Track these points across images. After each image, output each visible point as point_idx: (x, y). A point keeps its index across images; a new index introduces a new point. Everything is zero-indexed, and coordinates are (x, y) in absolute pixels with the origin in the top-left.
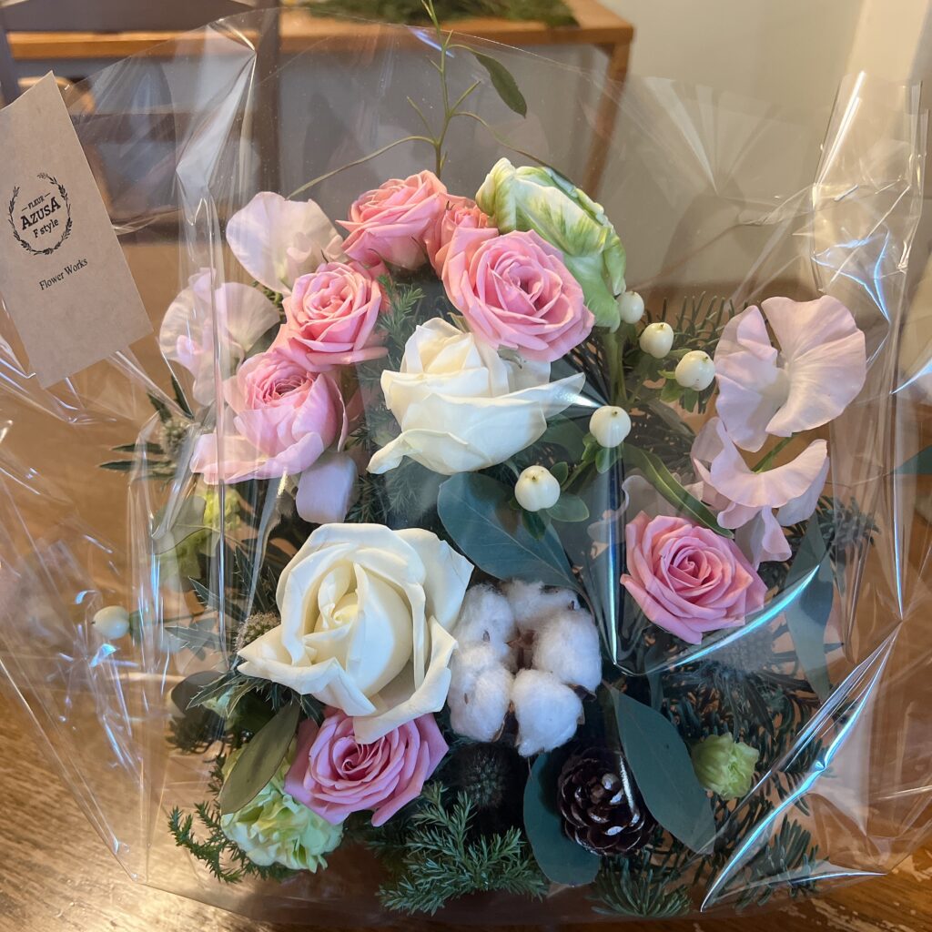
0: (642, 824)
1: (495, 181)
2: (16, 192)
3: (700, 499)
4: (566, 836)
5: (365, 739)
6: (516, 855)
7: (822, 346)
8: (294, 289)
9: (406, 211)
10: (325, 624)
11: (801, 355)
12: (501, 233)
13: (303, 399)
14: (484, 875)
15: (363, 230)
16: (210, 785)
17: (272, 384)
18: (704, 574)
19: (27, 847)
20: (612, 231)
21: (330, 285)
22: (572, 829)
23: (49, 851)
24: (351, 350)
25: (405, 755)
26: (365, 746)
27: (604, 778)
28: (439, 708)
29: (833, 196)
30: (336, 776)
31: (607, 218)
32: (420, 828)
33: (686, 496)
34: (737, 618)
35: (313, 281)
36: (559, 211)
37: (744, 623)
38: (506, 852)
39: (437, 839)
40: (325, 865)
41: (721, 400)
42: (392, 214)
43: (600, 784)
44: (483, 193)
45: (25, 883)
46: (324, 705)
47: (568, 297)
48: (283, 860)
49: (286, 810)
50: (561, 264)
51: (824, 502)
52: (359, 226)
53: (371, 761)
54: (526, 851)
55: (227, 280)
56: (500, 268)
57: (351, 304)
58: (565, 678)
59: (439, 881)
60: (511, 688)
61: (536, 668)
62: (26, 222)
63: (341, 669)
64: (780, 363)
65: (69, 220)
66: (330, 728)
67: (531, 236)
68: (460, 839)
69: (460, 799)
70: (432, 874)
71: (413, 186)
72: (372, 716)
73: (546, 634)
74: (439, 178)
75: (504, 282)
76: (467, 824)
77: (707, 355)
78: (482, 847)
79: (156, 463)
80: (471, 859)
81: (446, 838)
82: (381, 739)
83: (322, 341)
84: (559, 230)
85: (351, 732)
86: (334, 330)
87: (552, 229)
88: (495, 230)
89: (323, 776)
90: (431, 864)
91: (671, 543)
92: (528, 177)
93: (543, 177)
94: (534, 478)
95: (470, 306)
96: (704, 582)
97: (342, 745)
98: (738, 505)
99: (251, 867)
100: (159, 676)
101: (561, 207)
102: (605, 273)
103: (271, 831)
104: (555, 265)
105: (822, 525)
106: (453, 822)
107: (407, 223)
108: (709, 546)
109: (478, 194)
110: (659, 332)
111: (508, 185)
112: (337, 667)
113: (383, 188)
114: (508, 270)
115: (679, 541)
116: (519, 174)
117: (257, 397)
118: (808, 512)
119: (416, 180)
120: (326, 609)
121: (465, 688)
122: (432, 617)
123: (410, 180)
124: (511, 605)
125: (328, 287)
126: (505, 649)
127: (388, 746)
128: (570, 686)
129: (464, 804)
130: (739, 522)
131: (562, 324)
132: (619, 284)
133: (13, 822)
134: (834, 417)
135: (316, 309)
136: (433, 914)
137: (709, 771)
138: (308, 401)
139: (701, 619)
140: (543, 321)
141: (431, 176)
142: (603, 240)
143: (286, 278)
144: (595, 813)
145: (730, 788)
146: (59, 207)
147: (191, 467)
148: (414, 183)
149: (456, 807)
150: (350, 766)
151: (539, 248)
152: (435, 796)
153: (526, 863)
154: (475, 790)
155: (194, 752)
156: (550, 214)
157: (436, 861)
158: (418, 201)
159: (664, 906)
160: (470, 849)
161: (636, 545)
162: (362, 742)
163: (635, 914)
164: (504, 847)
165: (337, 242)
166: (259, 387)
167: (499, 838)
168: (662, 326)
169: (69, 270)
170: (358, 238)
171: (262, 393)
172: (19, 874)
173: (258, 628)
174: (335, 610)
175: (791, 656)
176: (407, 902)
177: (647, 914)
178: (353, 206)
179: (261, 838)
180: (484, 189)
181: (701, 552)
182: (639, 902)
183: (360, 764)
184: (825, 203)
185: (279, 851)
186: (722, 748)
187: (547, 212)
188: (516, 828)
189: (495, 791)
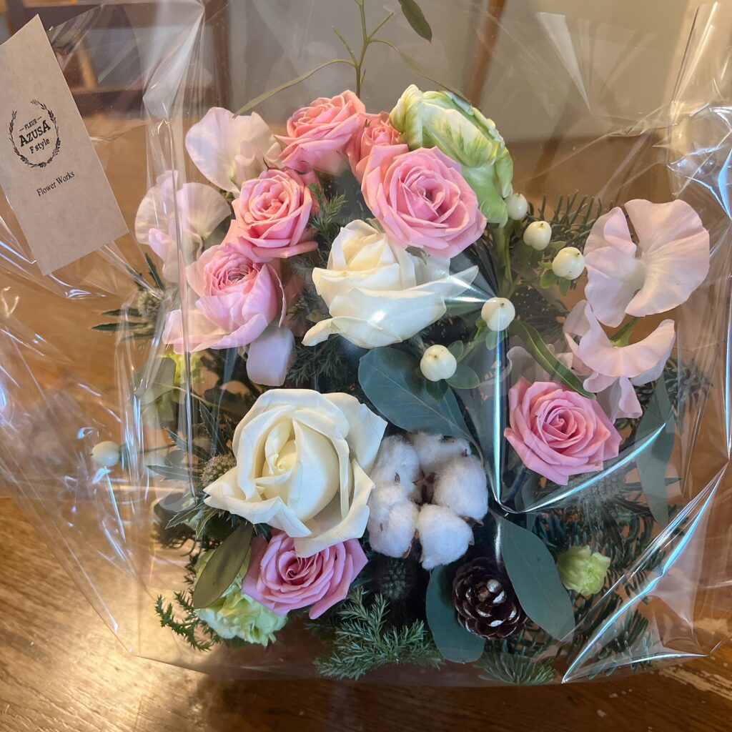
0: (518, 618)
1: (405, 105)
2: (14, 115)
3: (569, 367)
4: (459, 624)
5: (303, 554)
6: (420, 641)
7: (674, 242)
8: (242, 190)
9: (332, 129)
10: (271, 472)
11: (655, 249)
12: (411, 149)
13: (250, 286)
14: (396, 654)
15: (296, 145)
16: (185, 577)
17: (225, 273)
18: (571, 430)
19: (50, 610)
20: (503, 144)
21: (271, 190)
22: (463, 619)
23: (67, 612)
24: (288, 246)
25: (335, 567)
26: (303, 559)
27: (489, 583)
28: (360, 536)
29: (687, 112)
30: (281, 581)
31: (498, 132)
32: (347, 620)
33: (557, 365)
34: (597, 464)
35: (257, 185)
36: (458, 130)
37: (602, 469)
38: (412, 639)
39: (360, 629)
40: (273, 639)
41: (589, 287)
42: (319, 132)
43: (485, 587)
44: (396, 114)
45: (50, 637)
46: (271, 527)
47: (465, 203)
48: (242, 635)
49: (244, 600)
50: (460, 176)
51: (671, 363)
52: (293, 141)
53: (308, 572)
54: (428, 636)
55: (188, 180)
56: (409, 181)
57: (288, 207)
58: (460, 512)
59: (362, 658)
60: (416, 519)
61: (436, 504)
62: (24, 141)
63: (284, 505)
64: (638, 254)
65: (58, 139)
66: (276, 544)
67: (435, 151)
68: (377, 630)
69: (377, 600)
70: (356, 654)
71: (337, 106)
72: (310, 537)
73: (445, 477)
74: (359, 97)
75: (413, 194)
76: (383, 619)
77: (579, 252)
78: (393, 635)
79: (136, 324)
80: (386, 644)
81: (366, 628)
82: (315, 555)
83: (265, 239)
84: (458, 147)
85: (292, 547)
86: (274, 230)
87: (452, 146)
88: (405, 146)
89: (271, 582)
90: (355, 646)
91: (545, 405)
92: (432, 100)
93: (445, 100)
94: (436, 357)
95: (385, 215)
96: (571, 437)
97: (286, 557)
98: (600, 374)
99: (217, 639)
100: (143, 488)
101: (460, 127)
102: (496, 180)
103: (233, 617)
104: (454, 176)
105: (667, 381)
106: (371, 617)
107: (332, 139)
108: (576, 406)
109: (392, 114)
110: (540, 229)
111: (416, 109)
112: (281, 503)
113: (313, 106)
114: (416, 182)
115: (553, 402)
116: (425, 99)
117: (214, 285)
118: (658, 374)
119: (339, 100)
120: (271, 459)
121: (380, 519)
122: (355, 459)
123: (335, 99)
124: (417, 453)
125: (269, 191)
126: (412, 487)
127: (320, 561)
128: (463, 517)
129: (380, 603)
130: (601, 387)
131: (459, 228)
132: (507, 188)
133: (39, 590)
134: (681, 303)
135: (260, 210)
136: (356, 679)
137: (570, 574)
138: (255, 289)
139: (568, 466)
140: (443, 225)
141: (352, 95)
142: (495, 154)
143: (235, 177)
144: (481, 610)
145: (587, 588)
146: (49, 128)
147: (163, 340)
148: (338, 103)
149: (374, 606)
150: (292, 574)
151: (441, 162)
152: (358, 598)
153: (427, 646)
154: (389, 588)
155: (171, 547)
156: (450, 133)
157: (359, 645)
158: (343, 120)
159: (533, 678)
160: (385, 637)
161: (517, 406)
162: (301, 557)
163: (511, 682)
164: (410, 635)
165: (275, 149)
166: (215, 276)
167: (407, 629)
168: (542, 224)
169: (60, 181)
170: (292, 151)
171: (217, 281)
172: (45, 630)
173: (219, 468)
174: (278, 460)
175: (638, 486)
176: (336, 671)
177: (521, 682)
178: (288, 122)
179: (225, 621)
180: (396, 111)
181: (570, 412)
182: (514, 673)
183: (300, 572)
184: (681, 118)
185: (239, 630)
186: (581, 558)
187: (448, 131)
188: (420, 621)
189: (404, 589)
